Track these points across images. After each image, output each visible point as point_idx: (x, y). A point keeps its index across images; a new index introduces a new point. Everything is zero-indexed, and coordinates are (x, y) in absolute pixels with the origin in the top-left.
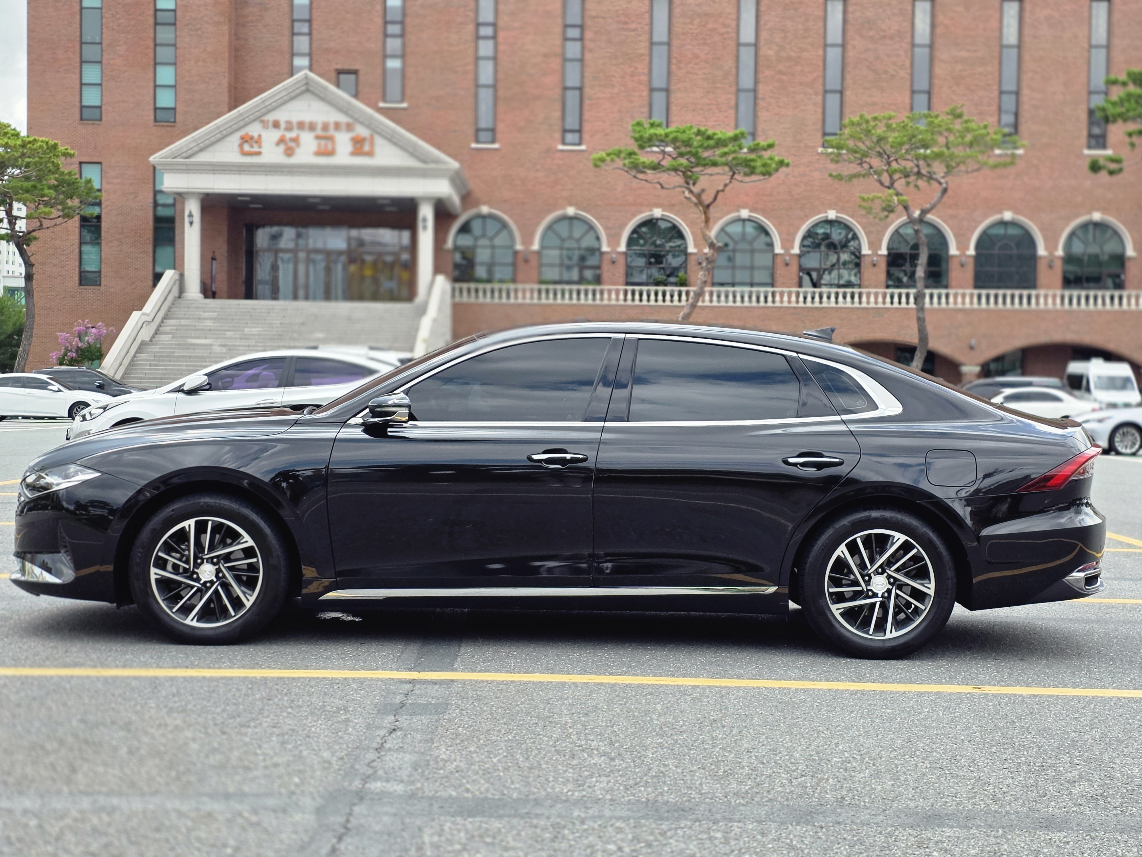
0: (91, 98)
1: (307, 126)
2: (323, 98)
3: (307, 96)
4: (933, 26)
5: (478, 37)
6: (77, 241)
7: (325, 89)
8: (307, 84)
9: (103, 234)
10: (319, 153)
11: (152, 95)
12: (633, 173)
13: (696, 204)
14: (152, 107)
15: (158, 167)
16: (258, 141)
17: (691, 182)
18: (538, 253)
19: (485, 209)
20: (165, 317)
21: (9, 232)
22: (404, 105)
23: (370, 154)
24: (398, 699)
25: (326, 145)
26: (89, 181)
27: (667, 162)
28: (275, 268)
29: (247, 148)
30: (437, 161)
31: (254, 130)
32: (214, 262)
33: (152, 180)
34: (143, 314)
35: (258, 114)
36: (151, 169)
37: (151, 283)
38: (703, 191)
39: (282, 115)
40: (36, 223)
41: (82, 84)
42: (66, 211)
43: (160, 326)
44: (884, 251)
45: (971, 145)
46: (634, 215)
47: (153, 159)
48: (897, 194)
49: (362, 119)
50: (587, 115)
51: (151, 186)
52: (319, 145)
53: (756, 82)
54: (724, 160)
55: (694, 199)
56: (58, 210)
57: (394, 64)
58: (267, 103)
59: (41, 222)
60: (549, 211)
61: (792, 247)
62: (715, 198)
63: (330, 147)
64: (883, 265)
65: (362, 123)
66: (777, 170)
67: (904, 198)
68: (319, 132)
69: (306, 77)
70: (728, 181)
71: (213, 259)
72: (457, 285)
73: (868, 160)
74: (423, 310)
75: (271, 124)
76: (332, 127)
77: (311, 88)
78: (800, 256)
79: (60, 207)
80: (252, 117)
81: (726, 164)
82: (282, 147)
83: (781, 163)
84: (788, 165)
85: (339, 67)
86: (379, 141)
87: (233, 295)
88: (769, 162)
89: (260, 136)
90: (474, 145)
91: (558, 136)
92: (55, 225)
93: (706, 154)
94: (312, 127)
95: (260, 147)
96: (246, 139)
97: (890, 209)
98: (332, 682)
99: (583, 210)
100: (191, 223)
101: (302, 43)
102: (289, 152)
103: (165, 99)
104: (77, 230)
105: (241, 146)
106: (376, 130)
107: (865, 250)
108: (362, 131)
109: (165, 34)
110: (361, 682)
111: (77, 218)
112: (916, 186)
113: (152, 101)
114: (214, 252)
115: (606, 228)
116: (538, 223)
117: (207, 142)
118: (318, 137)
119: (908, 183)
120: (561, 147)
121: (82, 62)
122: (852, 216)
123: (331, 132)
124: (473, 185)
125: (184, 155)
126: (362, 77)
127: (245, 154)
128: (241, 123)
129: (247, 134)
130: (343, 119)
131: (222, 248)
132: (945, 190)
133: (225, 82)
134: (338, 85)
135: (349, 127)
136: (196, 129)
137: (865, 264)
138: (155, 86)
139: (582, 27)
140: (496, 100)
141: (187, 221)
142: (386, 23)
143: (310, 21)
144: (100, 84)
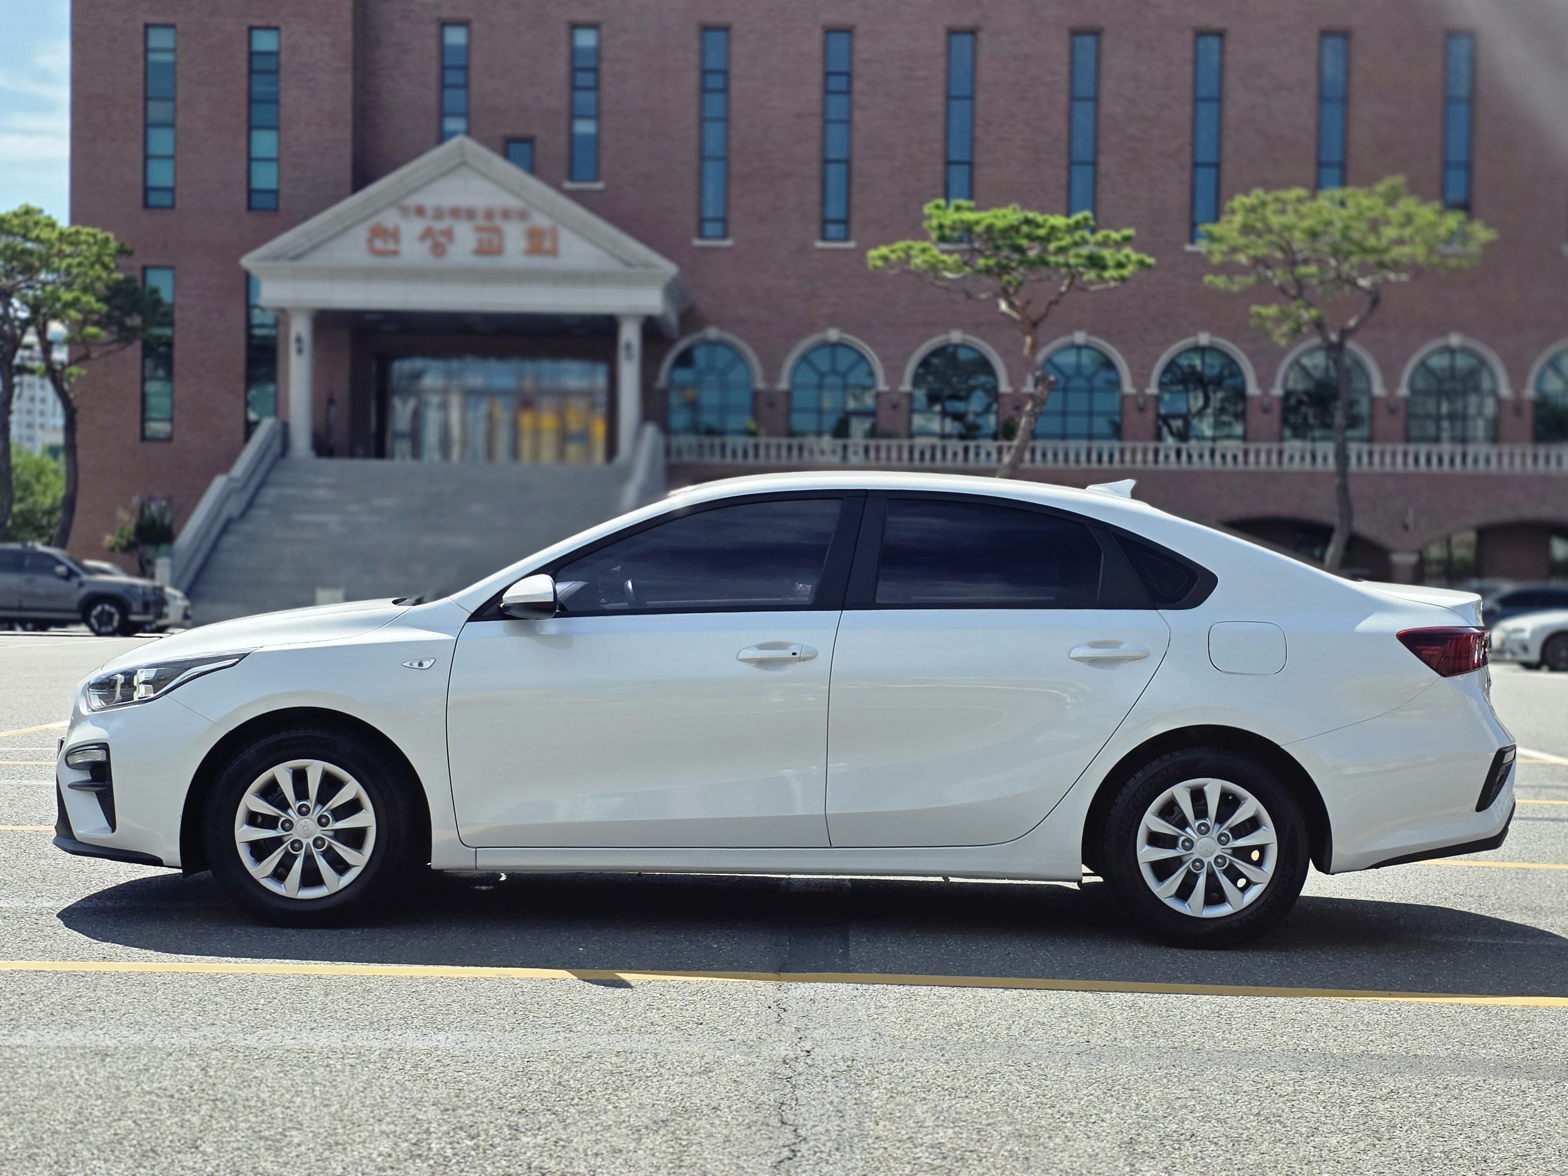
0: (160, 175)
1: (464, 213)
2: (486, 176)
3: (463, 171)
5: (704, 90)
6: (138, 378)
7: (487, 160)
8: (461, 156)
9: (177, 365)
10: (480, 252)
11: (244, 172)
14: (244, 188)
15: (253, 274)
16: (395, 235)
18: (788, 394)
19: (713, 333)
20: (262, 484)
22: (599, 186)
23: (552, 252)
25: (490, 240)
28: (418, 415)
29: (379, 244)
30: (647, 265)
31: (390, 219)
32: (331, 406)
33: (244, 291)
34: (232, 480)
35: (395, 197)
36: (244, 277)
37: (241, 436)
39: (428, 198)
40: (80, 351)
41: (146, 157)
42: (124, 333)
43: (253, 496)
44: (1278, 391)
46: (923, 339)
47: (248, 261)
49: (540, 206)
50: (856, 199)
51: (243, 298)
52: (480, 241)
53: (1096, 150)
55: (1015, 315)
56: (113, 332)
57: (585, 127)
58: (405, 183)
60: (802, 335)
61: (1148, 385)
62: (1047, 312)
63: (495, 243)
64: (1276, 411)
65: (539, 210)
68: (481, 222)
69: (460, 147)
70: (1063, 288)
71: (331, 402)
72: (673, 439)
74: (625, 474)
75: (412, 211)
76: (498, 213)
77: (468, 161)
78: (1158, 399)
80: (387, 202)
82: (428, 243)
85: (508, 133)
86: (564, 234)
87: (358, 453)
89: (397, 228)
90: (697, 242)
91: (815, 228)
92: (108, 353)
94: (470, 214)
95: (397, 242)
96: (378, 232)
99: (852, 333)
100: (300, 351)
101: (455, 99)
103: (264, 178)
104: (138, 363)
105: (370, 241)
106: (560, 220)
107: (1252, 389)
108: (541, 221)
109: (262, 87)
111: (138, 344)
113: (244, 182)
114: (331, 392)
115: (883, 359)
116: (787, 352)
117: (323, 237)
118: (479, 229)
120: (820, 244)
121: (147, 125)
122: (1234, 341)
123: (498, 222)
124: (697, 297)
125: (289, 256)
126: (538, 148)
127: (375, 253)
128: (372, 211)
129: (378, 225)
130: (514, 203)
131: (342, 386)
132: (1374, 304)
133: (347, 154)
134: (506, 156)
135: (523, 215)
136: (306, 218)
137: (1252, 408)
138: (250, 160)
139: (849, 75)
140: (728, 177)
141: (293, 347)
142: (574, 70)
143: (466, 68)
144: (172, 157)
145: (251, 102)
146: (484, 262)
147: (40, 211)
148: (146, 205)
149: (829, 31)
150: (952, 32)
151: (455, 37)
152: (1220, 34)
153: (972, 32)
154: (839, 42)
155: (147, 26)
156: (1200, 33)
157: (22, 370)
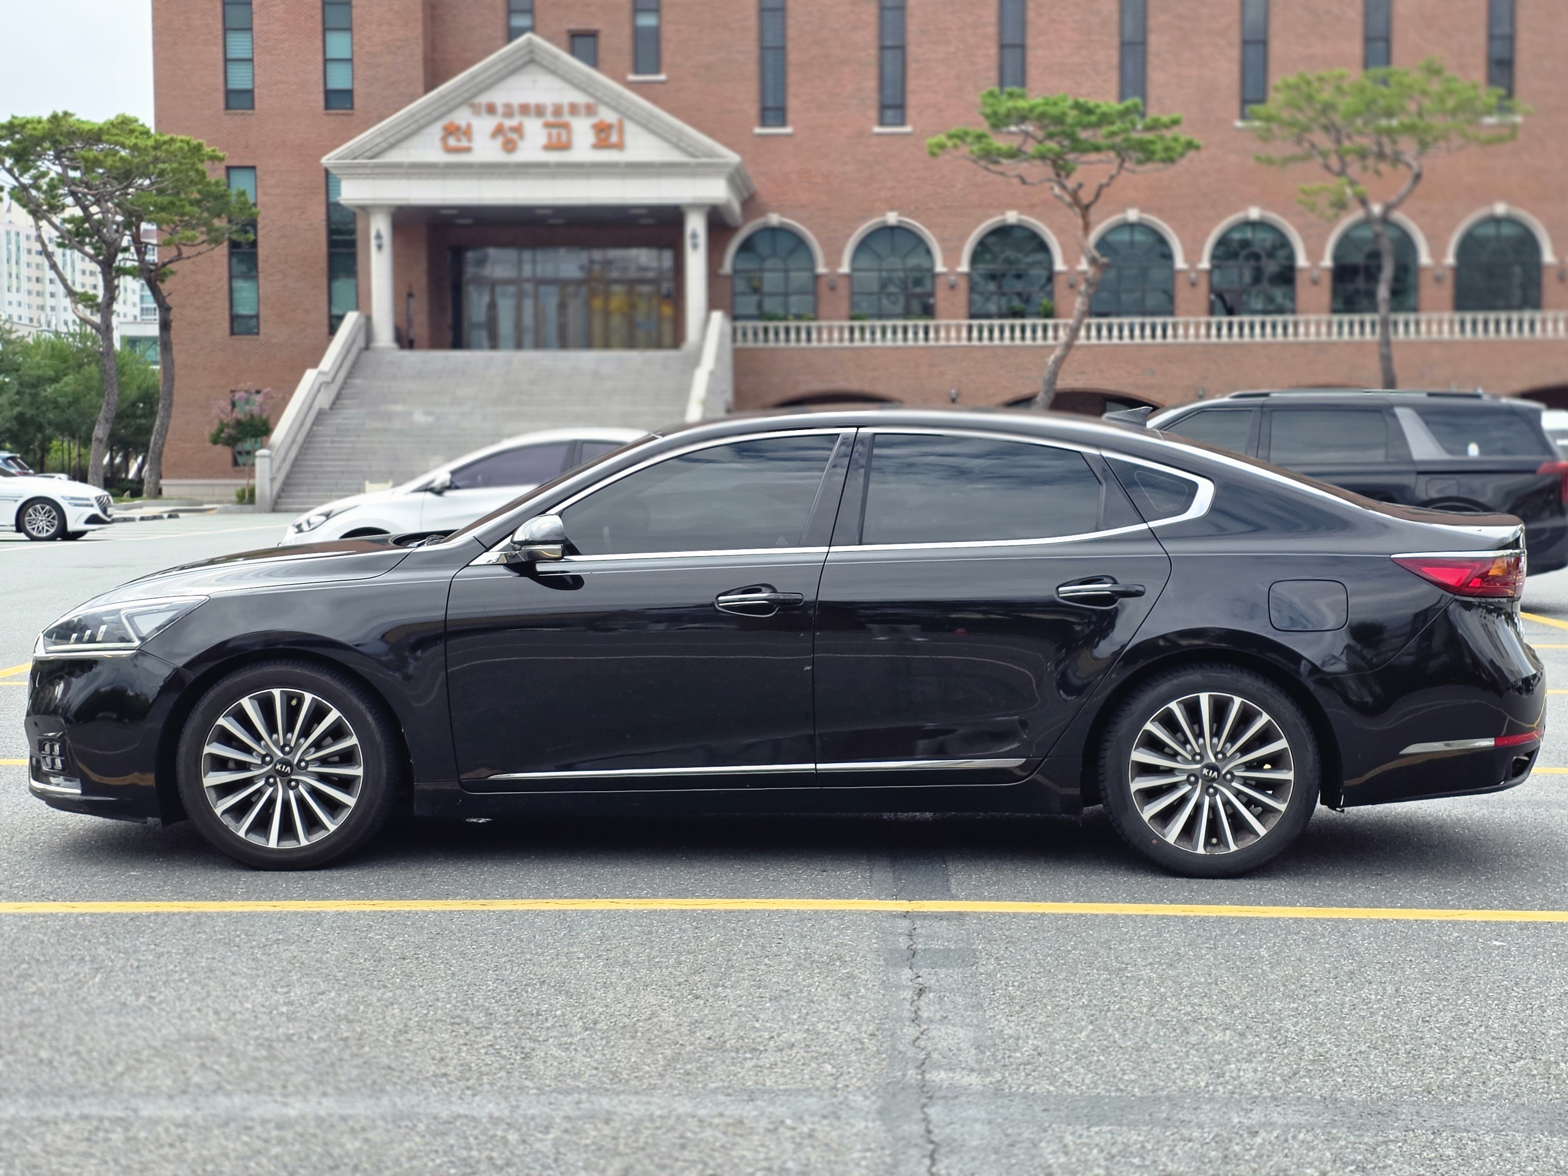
0: (240, 79)
1: (533, 110)
2: (553, 71)
3: (532, 68)
6: (226, 275)
7: (556, 58)
8: (531, 52)
9: (261, 264)
10: (549, 147)
11: (321, 73)
12: (983, 163)
13: (1070, 206)
14: (321, 88)
15: (333, 171)
16: (467, 132)
17: (1063, 174)
18: (848, 276)
19: (774, 219)
20: (350, 375)
21: (136, 264)
22: (662, 77)
23: (619, 146)
24: (903, 943)
25: (559, 135)
26: (242, 194)
27: (1031, 148)
28: (492, 306)
29: (452, 142)
30: (710, 154)
31: (462, 117)
32: (412, 301)
33: (323, 189)
34: (321, 373)
35: (466, 95)
36: (323, 174)
37: (325, 330)
38: (1080, 186)
39: (499, 96)
40: (174, 252)
41: (226, 60)
42: (213, 234)
43: (342, 388)
44: (1327, 262)
45: (1454, 113)
46: (979, 221)
47: (326, 160)
48: (1352, 183)
49: (606, 99)
50: (912, 84)
51: (323, 197)
52: (550, 136)
54: (1109, 142)
55: (1068, 198)
56: (202, 233)
57: (647, 22)
58: (478, 80)
59: (179, 250)
60: (863, 219)
61: (1199, 260)
62: (1098, 195)
63: (564, 138)
64: (1327, 282)
65: (607, 104)
66: (1182, 155)
67: (1362, 188)
68: (550, 119)
69: (530, 43)
70: (1114, 172)
71: (410, 295)
72: (740, 324)
73: (1308, 136)
74: (695, 360)
75: (483, 109)
76: (566, 109)
77: (537, 58)
78: (1210, 272)
79: (204, 229)
80: (459, 100)
81: (1112, 148)
82: (500, 140)
83: (1190, 145)
84: (1197, 148)
85: (573, 26)
86: (630, 128)
87: (436, 344)
88: (1173, 144)
89: (469, 126)
90: (758, 130)
91: (873, 113)
92: (199, 254)
93: (1083, 135)
94: (539, 111)
95: (470, 139)
96: (451, 131)
97: (1341, 205)
98: (801, 917)
99: (910, 216)
100: (380, 247)
102: (510, 146)
103: (339, 79)
104: (225, 260)
105: (444, 139)
106: (626, 113)
107: (1302, 261)
108: (608, 116)
110: (841, 915)
111: (226, 244)
112: (1378, 173)
113: (321, 81)
114: (410, 286)
115: (942, 240)
116: (849, 236)
117: (399, 136)
118: (548, 125)
119: (1365, 168)
120: (877, 129)
121: (226, 30)
122: (1284, 214)
123: (566, 118)
124: (758, 184)
125: (368, 154)
126: (603, 41)
127: (449, 150)
128: (444, 109)
129: (451, 124)
130: (580, 99)
131: (420, 279)
132: (1418, 177)
133: (418, 52)
134: (573, 52)
135: (590, 110)
136: (382, 118)
137: (1301, 281)
138: (326, 61)
140: (787, 66)
141: (373, 243)
144: (251, 60)
145: (324, 3)
146: (554, 157)
148: (228, 107)
157: (120, 271)
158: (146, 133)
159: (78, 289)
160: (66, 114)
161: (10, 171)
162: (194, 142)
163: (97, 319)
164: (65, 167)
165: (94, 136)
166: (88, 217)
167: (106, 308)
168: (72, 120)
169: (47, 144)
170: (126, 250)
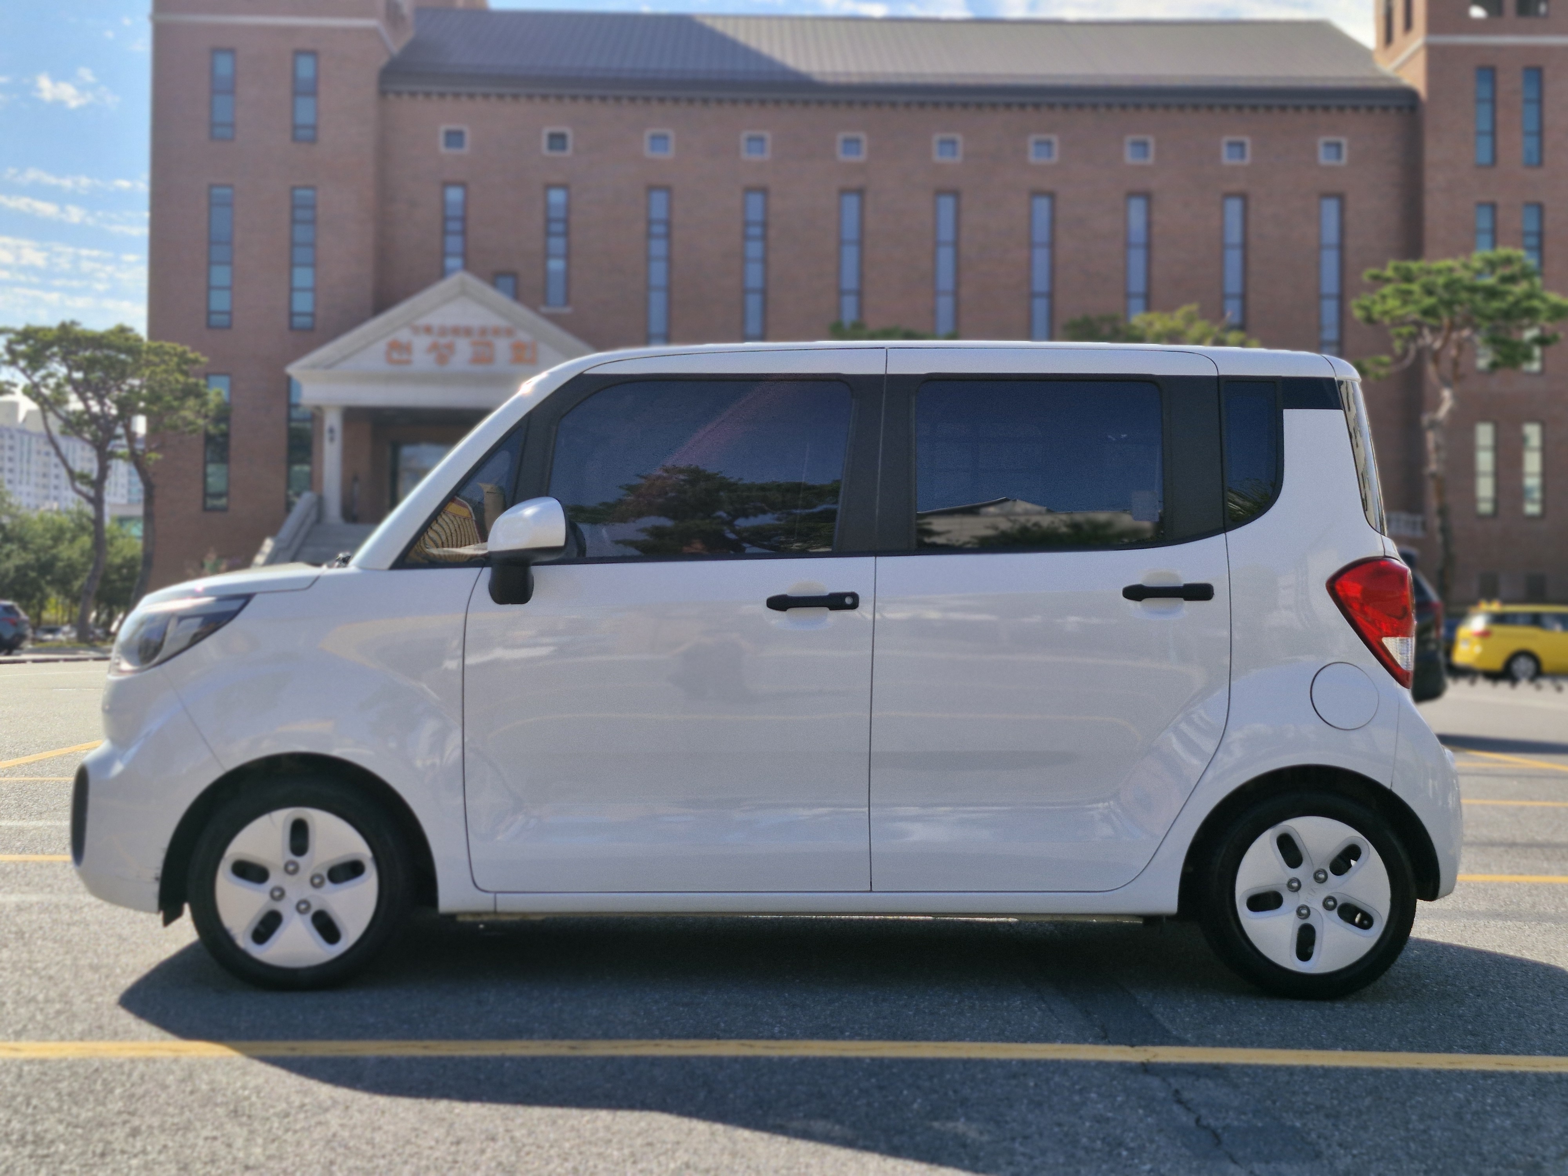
0: (220, 301)
1: (462, 331)
2: (478, 301)
3: (462, 299)
4: (1149, 225)
5: (649, 235)
6: (201, 459)
7: (481, 291)
8: (461, 287)
9: (232, 451)
10: (475, 361)
11: (287, 299)
14: (287, 312)
15: (294, 380)
16: (408, 348)
20: (303, 543)
21: (127, 450)
22: (567, 310)
23: (532, 362)
25: (484, 352)
26: (219, 394)
29: (395, 356)
31: (404, 335)
32: (357, 484)
33: (286, 393)
34: (279, 541)
35: (408, 318)
36: (287, 382)
37: (284, 507)
39: (434, 320)
41: (209, 288)
43: (296, 554)
47: (289, 371)
49: (522, 325)
50: (770, 320)
51: (285, 400)
52: (476, 352)
53: (957, 283)
57: (556, 265)
63: (488, 353)
65: (522, 329)
68: (477, 338)
69: (460, 280)
71: (355, 479)
75: (422, 329)
76: (490, 331)
77: (467, 291)
80: (401, 322)
82: (434, 354)
85: (496, 266)
86: (542, 348)
89: (410, 343)
94: (467, 332)
95: (410, 354)
96: (395, 346)
100: (332, 439)
101: (454, 243)
103: (303, 304)
104: (200, 453)
105: (388, 353)
106: (538, 336)
108: (523, 336)
109: (302, 233)
111: (202, 435)
113: (287, 306)
114: (356, 473)
117: (351, 350)
118: (474, 344)
121: (210, 263)
123: (490, 338)
125: (325, 365)
126: (521, 280)
127: (392, 362)
128: (391, 329)
129: (396, 340)
130: (503, 323)
131: (364, 467)
133: (368, 285)
134: (494, 288)
135: (509, 332)
136: (337, 337)
138: (292, 290)
139: (765, 225)
140: (670, 304)
141: (327, 436)
142: (548, 221)
143: (464, 219)
144: (230, 288)
145: (293, 244)
146: (479, 369)
147: (131, 330)
148: (209, 326)
149: (749, 190)
150: (844, 191)
151: (454, 195)
152: (1051, 196)
153: (860, 192)
154: (755, 201)
155: (211, 186)
156: (1036, 193)
157: (113, 455)
158: (139, 340)
159: (78, 468)
160: (73, 323)
161: (23, 371)
162: (180, 349)
163: (92, 493)
164: (70, 369)
165: (96, 341)
166: (88, 408)
167: (99, 484)
168: (78, 328)
169: (55, 349)
170: (119, 437)
